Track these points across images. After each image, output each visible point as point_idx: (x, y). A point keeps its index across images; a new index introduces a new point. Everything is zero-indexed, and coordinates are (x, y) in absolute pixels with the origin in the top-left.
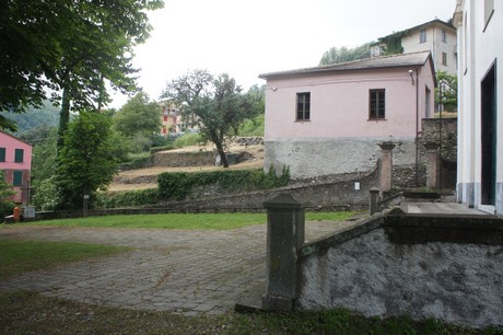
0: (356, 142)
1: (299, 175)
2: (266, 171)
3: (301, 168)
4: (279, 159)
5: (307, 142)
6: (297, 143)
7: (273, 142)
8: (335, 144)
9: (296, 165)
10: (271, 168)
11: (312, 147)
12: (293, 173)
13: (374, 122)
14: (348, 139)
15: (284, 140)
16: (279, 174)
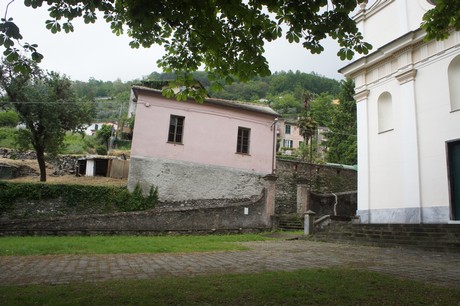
0: (225, 171)
1: (168, 198)
2: (131, 190)
3: (170, 191)
4: (147, 179)
5: (179, 165)
6: (167, 164)
7: (141, 160)
8: (206, 171)
9: (165, 187)
10: (137, 187)
11: (183, 171)
12: (162, 195)
13: (240, 156)
14: (219, 168)
15: (154, 159)
16: (146, 194)
